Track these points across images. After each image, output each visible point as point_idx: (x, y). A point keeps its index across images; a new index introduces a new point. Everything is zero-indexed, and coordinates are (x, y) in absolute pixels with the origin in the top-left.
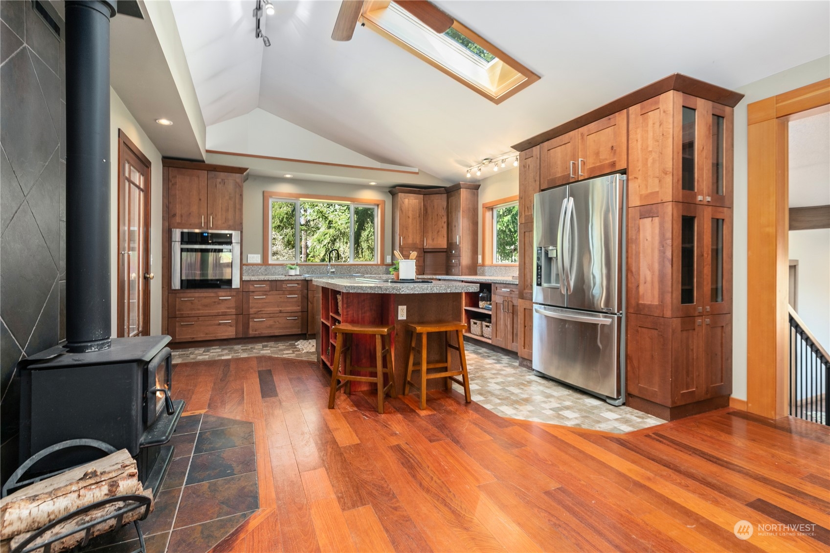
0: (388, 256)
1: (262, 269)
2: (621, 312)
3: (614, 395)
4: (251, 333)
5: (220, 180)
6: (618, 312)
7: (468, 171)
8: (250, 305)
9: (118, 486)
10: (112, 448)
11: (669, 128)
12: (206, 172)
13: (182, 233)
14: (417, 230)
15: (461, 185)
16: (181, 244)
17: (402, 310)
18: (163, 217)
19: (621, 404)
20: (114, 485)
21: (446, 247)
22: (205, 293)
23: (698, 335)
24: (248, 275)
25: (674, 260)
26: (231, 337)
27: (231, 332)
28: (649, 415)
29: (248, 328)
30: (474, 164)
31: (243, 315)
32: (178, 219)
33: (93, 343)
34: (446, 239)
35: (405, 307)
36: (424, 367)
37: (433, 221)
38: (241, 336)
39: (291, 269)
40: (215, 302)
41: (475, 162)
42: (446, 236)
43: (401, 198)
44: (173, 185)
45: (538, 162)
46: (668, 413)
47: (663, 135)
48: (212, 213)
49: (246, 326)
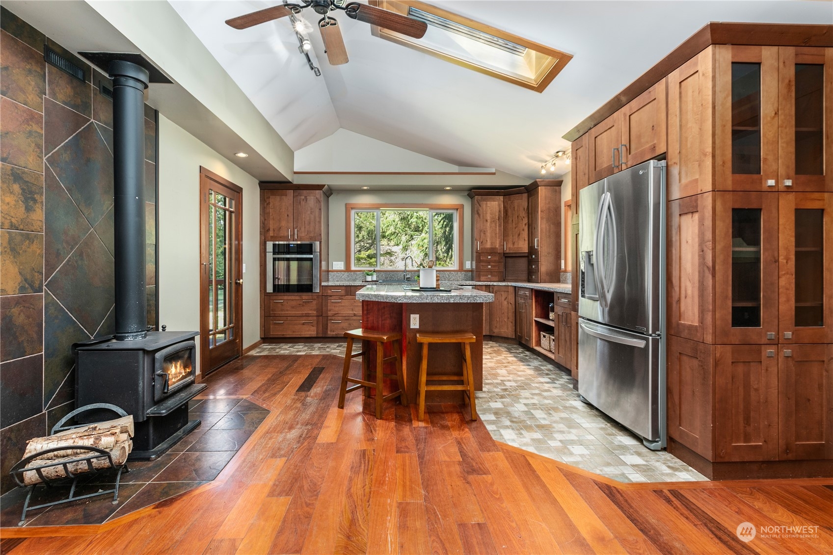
0: (467, 262)
1: (345, 275)
2: (657, 333)
3: (649, 435)
4: (330, 333)
5: (303, 197)
6: (654, 332)
7: (542, 167)
8: (329, 308)
9: (101, 440)
10: (125, 413)
11: (708, 95)
12: (292, 191)
13: (274, 245)
14: (496, 234)
15: (539, 183)
16: (273, 254)
17: (415, 319)
18: (260, 232)
19: (660, 449)
20: (98, 439)
21: (527, 252)
22: (293, 297)
23: (767, 370)
24: (333, 281)
25: (717, 268)
26: (313, 336)
27: (312, 332)
28: (690, 468)
29: (327, 329)
30: (548, 158)
31: (323, 317)
32: (271, 233)
33: (129, 334)
34: (527, 242)
35: (417, 316)
36: (423, 378)
37: (514, 224)
38: (320, 335)
39: (368, 275)
40: (300, 304)
41: (548, 156)
42: (527, 239)
43: (477, 201)
44: (267, 204)
45: (587, 151)
46: (710, 469)
47: (702, 105)
48: (297, 227)
49: (325, 328)
